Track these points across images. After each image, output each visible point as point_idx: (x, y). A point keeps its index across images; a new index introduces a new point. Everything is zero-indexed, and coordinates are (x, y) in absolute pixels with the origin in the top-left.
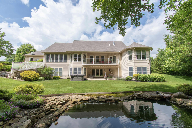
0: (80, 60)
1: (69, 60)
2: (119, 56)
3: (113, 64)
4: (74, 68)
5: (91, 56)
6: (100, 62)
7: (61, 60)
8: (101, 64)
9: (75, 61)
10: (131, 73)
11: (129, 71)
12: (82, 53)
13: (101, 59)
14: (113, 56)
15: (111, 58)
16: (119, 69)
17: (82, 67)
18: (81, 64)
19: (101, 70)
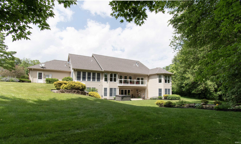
0: (115, 80)
1: (102, 79)
2: (147, 78)
3: (140, 85)
4: (110, 88)
5: (125, 77)
6: (128, 83)
7: (94, 79)
8: (129, 85)
9: (110, 81)
10: (160, 94)
11: (159, 92)
12: (117, 73)
13: (129, 80)
14: (140, 78)
15: (138, 79)
16: (147, 90)
17: (117, 87)
18: (116, 85)
19: (129, 91)
